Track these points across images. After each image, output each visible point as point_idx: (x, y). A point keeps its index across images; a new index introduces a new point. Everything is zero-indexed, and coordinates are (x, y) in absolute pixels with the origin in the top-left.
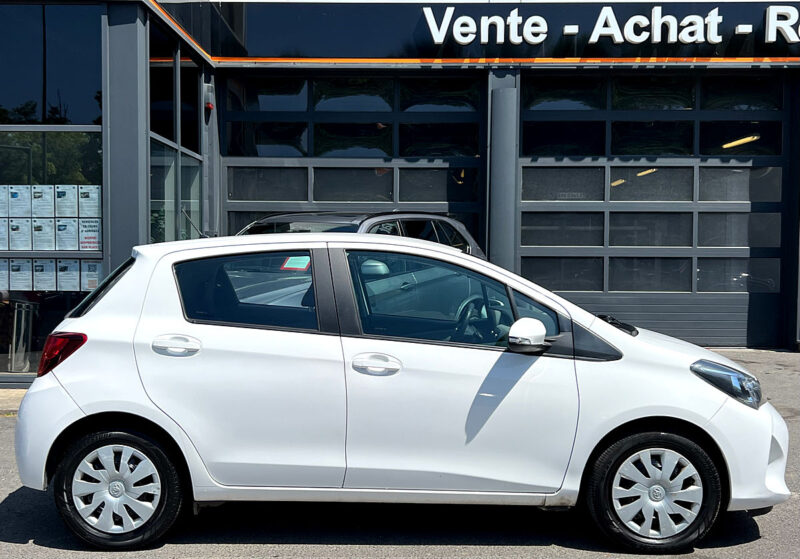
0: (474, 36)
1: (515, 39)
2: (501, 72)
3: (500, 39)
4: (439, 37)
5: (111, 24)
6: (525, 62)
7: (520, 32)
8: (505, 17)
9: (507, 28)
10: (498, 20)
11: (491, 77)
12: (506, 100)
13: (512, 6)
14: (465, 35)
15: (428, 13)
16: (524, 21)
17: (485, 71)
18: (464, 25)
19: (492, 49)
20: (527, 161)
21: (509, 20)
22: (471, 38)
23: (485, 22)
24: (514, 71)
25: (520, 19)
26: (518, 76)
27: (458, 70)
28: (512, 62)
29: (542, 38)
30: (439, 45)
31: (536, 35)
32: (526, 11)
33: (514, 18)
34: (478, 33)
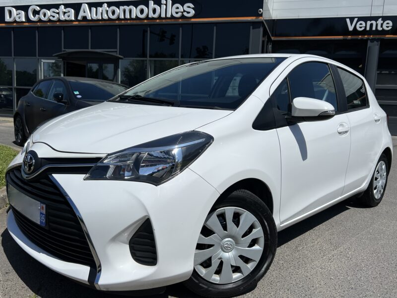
0: (364, 28)
1: (380, 28)
2: (372, 40)
3: (374, 28)
4: (351, 28)
5: (253, 29)
6: (382, 37)
7: (382, 26)
8: (376, 21)
9: (377, 25)
10: (374, 22)
11: (369, 41)
12: (374, 50)
13: (379, 17)
14: (361, 27)
15: (348, 21)
16: (384, 22)
17: (367, 40)
18: (361, 24)
19: (371, 32)
20: (379, 72)
21: (378, 22)
22: (363, 28)
23: (369, 23)
24: (377, 40)
25: (382, 22)
26: (379, 42)
27: (357, 40)
28: (377, 37)
29: (390, 28)
30: (351, 31)
31: (388, 27)
32: (385, 18)
33: (380, 21)
34: (366, 27)
